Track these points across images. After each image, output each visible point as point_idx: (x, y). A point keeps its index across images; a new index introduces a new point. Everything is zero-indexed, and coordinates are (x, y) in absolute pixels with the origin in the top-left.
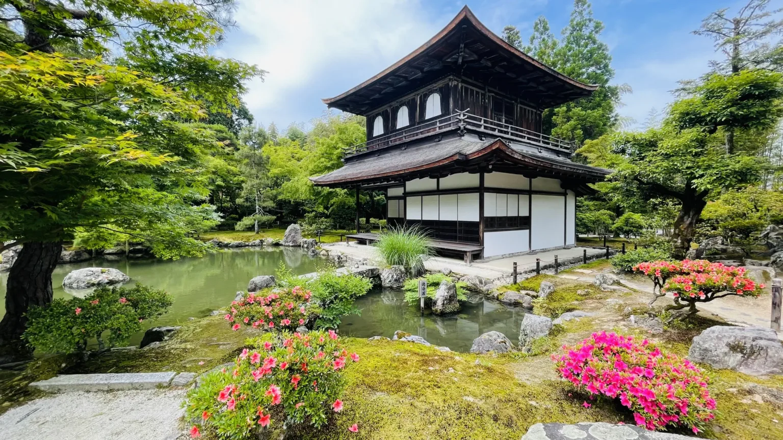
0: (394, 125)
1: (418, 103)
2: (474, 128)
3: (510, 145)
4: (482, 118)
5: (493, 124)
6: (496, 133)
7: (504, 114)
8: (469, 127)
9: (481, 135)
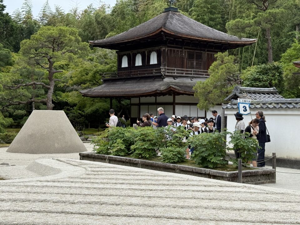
0: (134, 63)
1: (147, 54)
2: (170, 74)
3: (193, 80)
4: (175, 69)
5: (182, 70)
6: (184, 75)
7: (195, 60)
8: (168, 74)
9: (174, 77)
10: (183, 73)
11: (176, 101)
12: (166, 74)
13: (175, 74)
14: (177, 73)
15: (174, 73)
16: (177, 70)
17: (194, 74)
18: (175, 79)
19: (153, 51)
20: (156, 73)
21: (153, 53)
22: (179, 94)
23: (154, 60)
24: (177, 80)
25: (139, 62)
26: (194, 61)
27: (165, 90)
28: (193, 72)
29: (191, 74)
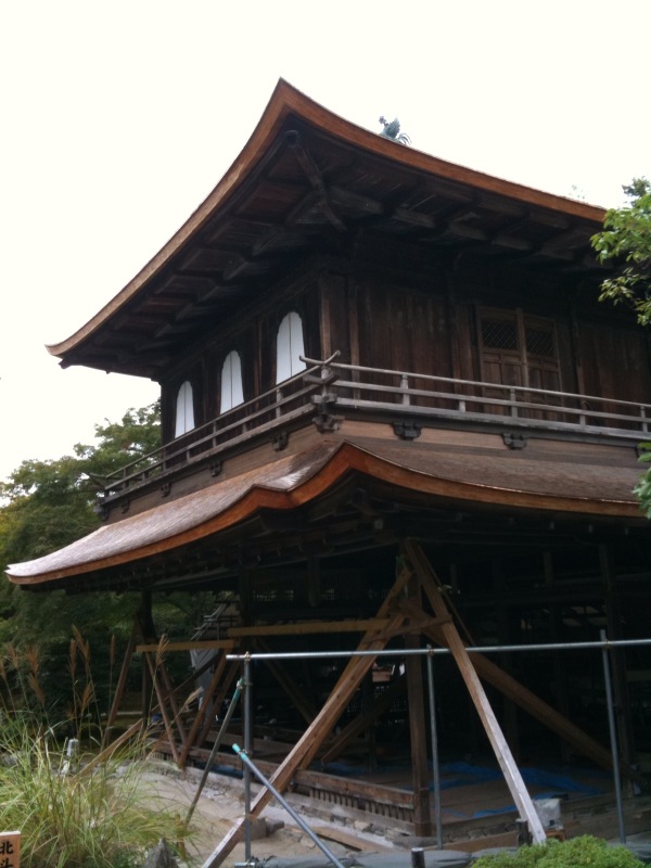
0: (216, 403)
1: (260, 340)
3: (518, 443)
4: (405, 374)
5: (451, 388)
6: (462, 412)
7: (525, 354)
8: (354, 403)
9: (401, 424)
10: (454, 404)
12: (344, 402)
13: (405, 405)
14: (414, 400)
15: (395, 398)
16: (413, 383)
17: (522, 412)
18: (403, 437)
19: (286, 310)
20: (287, 408)
21: (285, 321)
23: (291, 357)
26: (520, 357)
29: (508, 410)
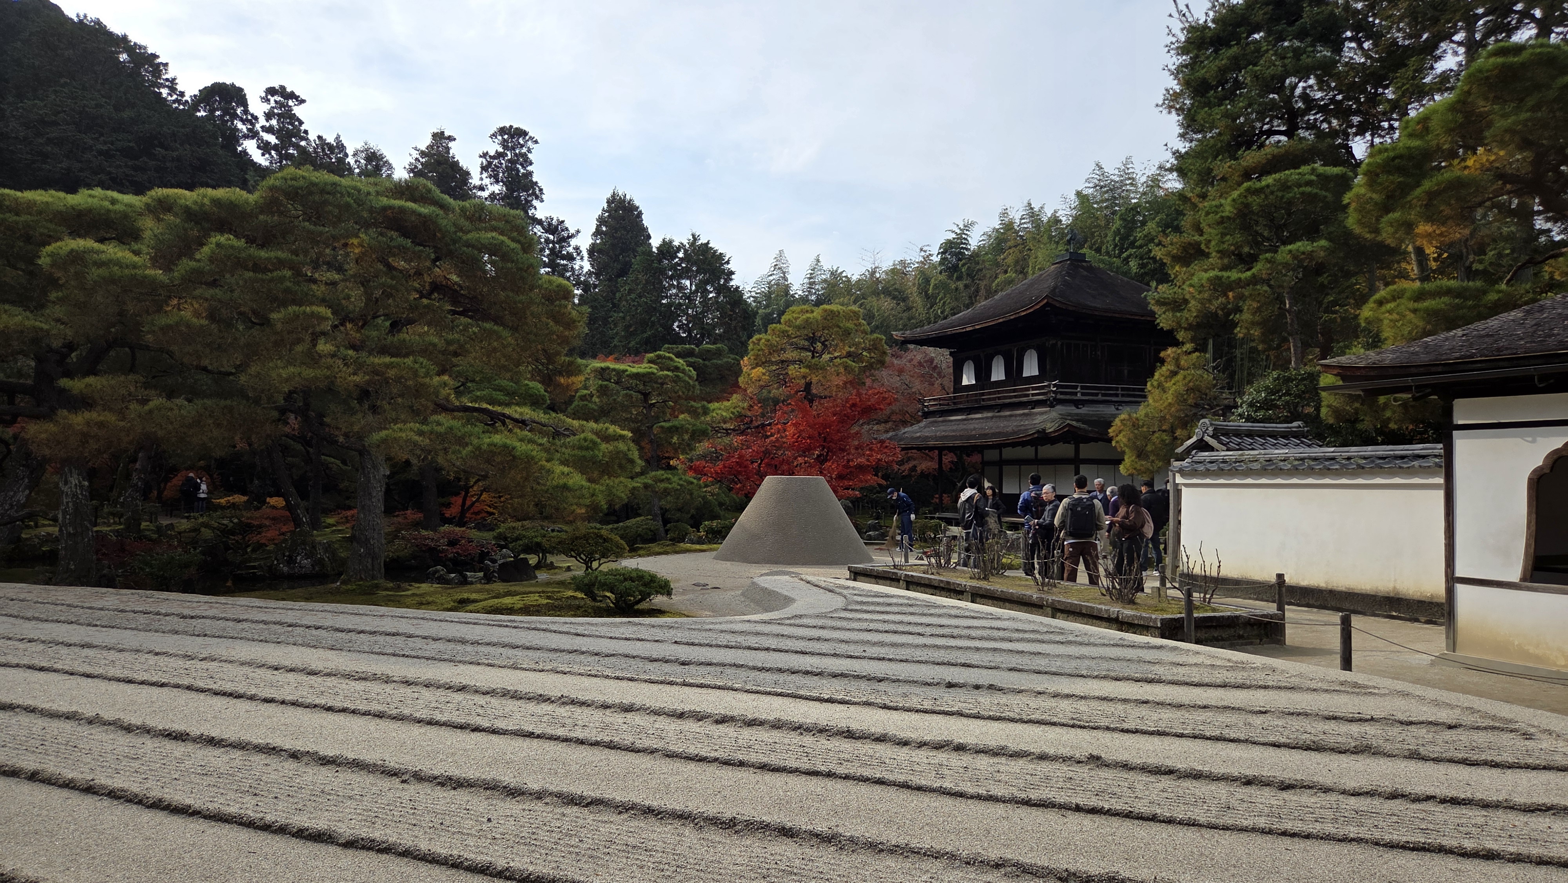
1: (1015, 355)
2: (1068, 397)
3: (1120, 408)
4: (1079, 385)
5: (1093, 389)
6: (1100, 397)
8: (1062, 397)
9: (1077, 403)
10: (1097, 395)
11: (1082, 456)
12: (1059, 396)
13: (1079, 397)
14: (1083, 394)
15: (1076, 394)
16: (1082, 388)
17: (1123, 395)
18: (1078, 408)
19: (1029, 348)
20: (1033, 395)
21: (1028, 352)
22: (1087, 440)
23: (1031, 368)
24: (1084, 410)
25: (998, 374)
26: (1125, 366)
27: (1055, 432)
28: (1119, 392)
29: (1117, 395)
